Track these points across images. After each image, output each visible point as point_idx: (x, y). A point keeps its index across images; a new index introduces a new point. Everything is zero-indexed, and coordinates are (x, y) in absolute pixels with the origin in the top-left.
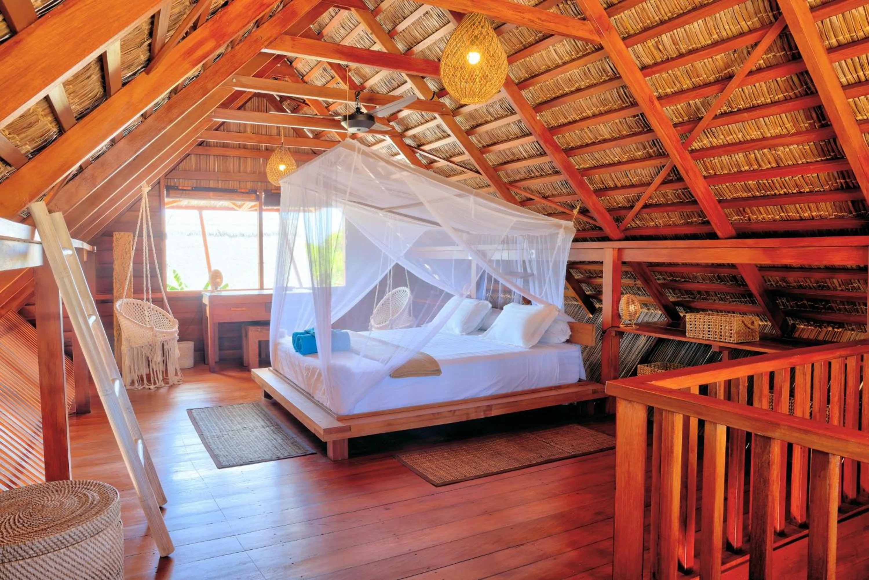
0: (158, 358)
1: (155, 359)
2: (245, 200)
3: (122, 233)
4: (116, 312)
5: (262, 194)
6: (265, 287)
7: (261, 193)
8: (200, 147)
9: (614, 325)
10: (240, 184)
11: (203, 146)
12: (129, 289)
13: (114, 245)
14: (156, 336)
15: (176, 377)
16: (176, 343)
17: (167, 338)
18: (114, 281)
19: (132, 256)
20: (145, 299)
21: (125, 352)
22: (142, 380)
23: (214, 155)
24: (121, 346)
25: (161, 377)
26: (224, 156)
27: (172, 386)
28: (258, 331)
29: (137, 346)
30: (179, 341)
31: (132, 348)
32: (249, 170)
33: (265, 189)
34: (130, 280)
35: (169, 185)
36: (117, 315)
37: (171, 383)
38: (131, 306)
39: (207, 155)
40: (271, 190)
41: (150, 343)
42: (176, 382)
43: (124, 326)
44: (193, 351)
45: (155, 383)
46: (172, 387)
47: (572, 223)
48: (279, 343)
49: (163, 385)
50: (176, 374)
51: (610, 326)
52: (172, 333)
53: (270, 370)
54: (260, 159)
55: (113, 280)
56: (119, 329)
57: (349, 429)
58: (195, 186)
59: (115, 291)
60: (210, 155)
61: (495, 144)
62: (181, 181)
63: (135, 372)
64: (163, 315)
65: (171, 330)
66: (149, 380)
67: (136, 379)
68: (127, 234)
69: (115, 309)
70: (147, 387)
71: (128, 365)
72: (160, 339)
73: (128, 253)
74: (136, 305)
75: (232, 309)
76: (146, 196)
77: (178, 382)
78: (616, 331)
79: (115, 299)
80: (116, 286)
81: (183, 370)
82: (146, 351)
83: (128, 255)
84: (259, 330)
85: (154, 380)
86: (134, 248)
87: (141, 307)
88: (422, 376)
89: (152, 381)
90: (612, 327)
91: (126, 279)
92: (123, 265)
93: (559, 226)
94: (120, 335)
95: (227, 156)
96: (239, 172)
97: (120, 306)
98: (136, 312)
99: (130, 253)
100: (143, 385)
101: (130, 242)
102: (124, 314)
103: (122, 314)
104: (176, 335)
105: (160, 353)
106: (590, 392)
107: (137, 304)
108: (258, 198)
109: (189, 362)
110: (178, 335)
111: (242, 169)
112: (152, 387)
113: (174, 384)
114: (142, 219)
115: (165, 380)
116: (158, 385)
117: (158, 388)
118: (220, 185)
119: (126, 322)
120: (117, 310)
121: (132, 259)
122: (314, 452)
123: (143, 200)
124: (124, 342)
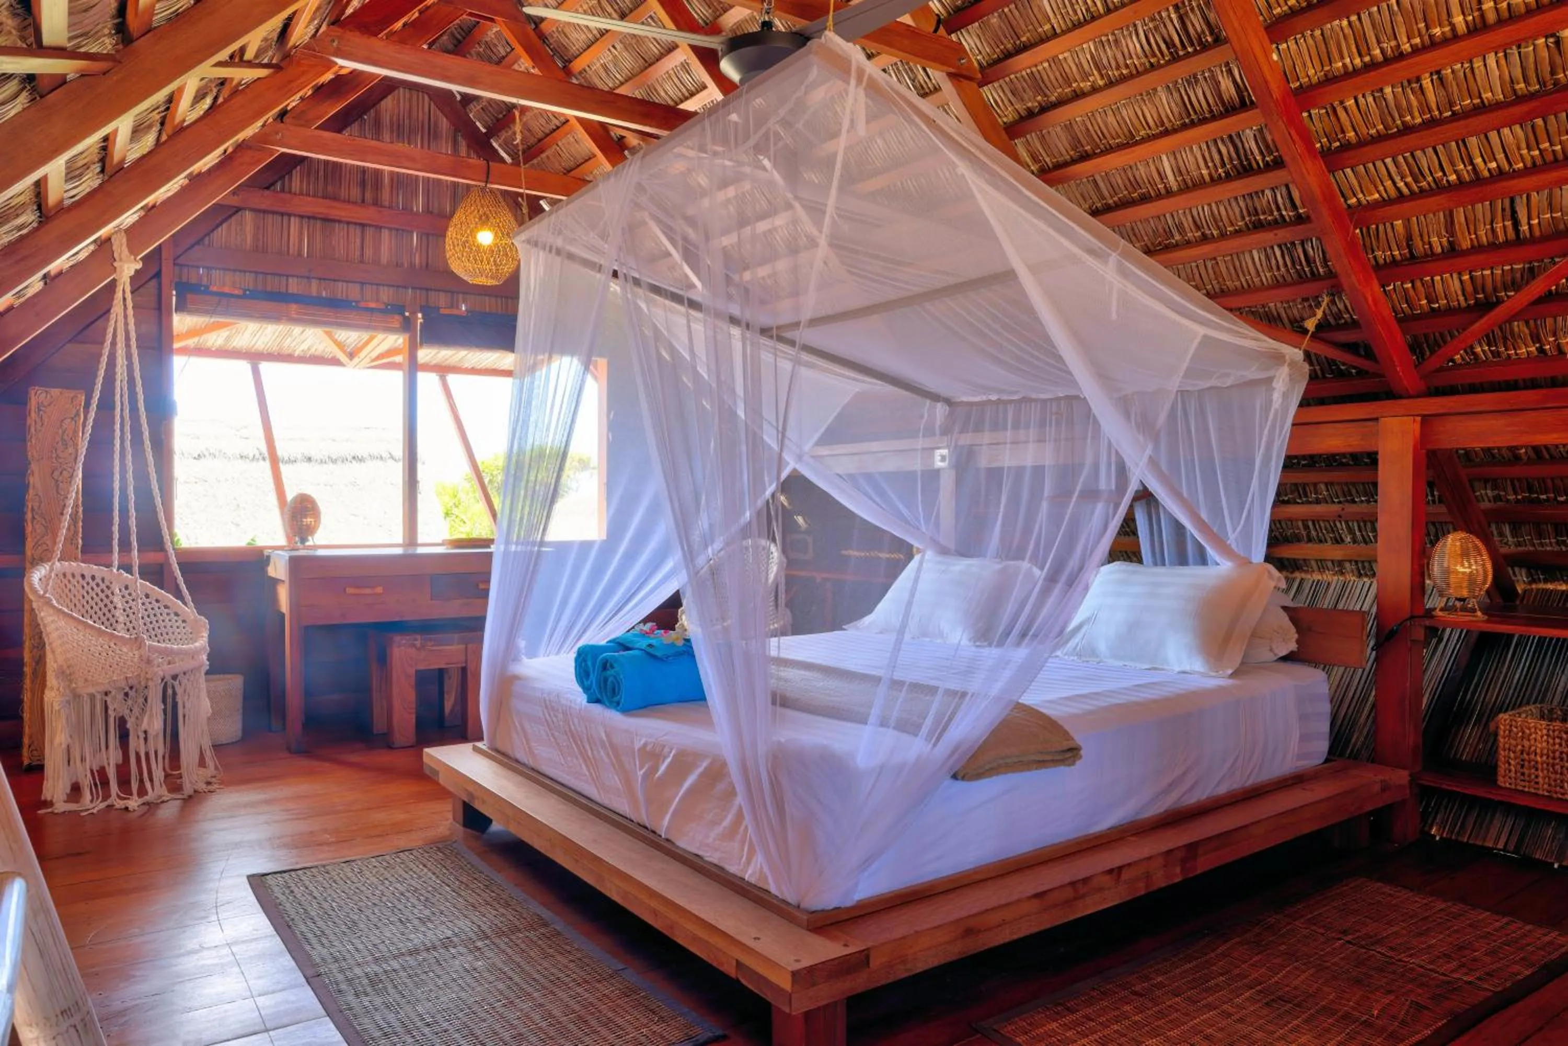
0: (155, 723)
1: (144, 726)
2: (375, 328)
3: (55, 392)
4: (31, 597)
5: (417, 318)
6: (420, 541)
7: (414, 313)
8: (267, 192)
9: (1416, 614)
10: (362, 289)
11: (275, 191)
12: (70, 540)
13: (29, 421)
14: (149, 662)
15: (202, 771)
16: (202, 678)
17: (178, 667)
18: (29, 516)
19: (83, 452)
20: (116, 563)
21: (56, 707)
22: (105, 783)
23: (302, 217)
24: (43, 693)
25: (159, 774)
26: (326, 220)
27: (190, 797)
28: (414, 646)
29: (91, 690)
30: (207, 673)
31: (76, 696)
32: (384, 259)
33: (423, 303)
34: (74, 517)
35: (184, 280)
36: (35, 605)
37: (188, 790)
38: (74, 582)
39: (282, 214)
40: (439, 308)
41: (131, 682)
42: (202, 786)
43: (54, 635)
44: (241, 699)
45: (142, 792)
46: (192, 800)
47: (1301, 353)
48: (516, 678)
49: (167, 796)
50: (202, 763)
51: (1408, 615)
52: (193, 655)
53: (477, 750)
54: (412, 232)
55: (24, 513)
56: (40, 646)
57: (862, 959)
58: (251, 288)
59: (29, 543)
60: (289, 215)
61: (1085, 157)
62: (216, 274)
63: (83, 759)
64: (166, 607)
65: (191, 646)
66: (124, 782)
67: (86, 782)
68: (70, 394)
69: (27, 589)
70: (120, 804)
71: (64, 746)
72: (162, 669)
73: (71, 443)
74: (88, 579)
75: (350, 590)
76: (128, 289)
77: (209, 783)
78: (1426, 628)
79: (28, 565)
80: (34, 529)
81: (217, 748)
82: (117, 707)
83: (71, 450)
84: (418, 643)
85: (141, 781)
86: (87, 435)
87: (103, 586)
88: (1029, 769)
89: (135, 786)
90: (1412, 617)
91: (62, 514)
92: (56, 474)
93: (1279, 359)
94: (40, 661)
95: (334, 221)
96: (362, 262)
97: (45, 580)
98: (88, 598)
99: (76, 446)
100: (107, 796)
101: (78, 414)
102: (54, 602)
103: (48, 603)
104: (205, 657)
105: (156, 706)
106: (1377, 788)
107: (93, 578)
108: (407, 326)
109: (231, 728)
110: (208, 660)
111: (369, 252)
112: (134, 803)
113: (195, 791)
114: (114, 344)
115: (174, 784)
116: (150, 796)
117: (151, 807)
118: (314, 288)
119: (62, 623)
120: (35, 591)
121: (82, 458)
122: (719, 1032)
123: (119, 295)
124: (52, 680)
